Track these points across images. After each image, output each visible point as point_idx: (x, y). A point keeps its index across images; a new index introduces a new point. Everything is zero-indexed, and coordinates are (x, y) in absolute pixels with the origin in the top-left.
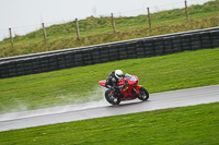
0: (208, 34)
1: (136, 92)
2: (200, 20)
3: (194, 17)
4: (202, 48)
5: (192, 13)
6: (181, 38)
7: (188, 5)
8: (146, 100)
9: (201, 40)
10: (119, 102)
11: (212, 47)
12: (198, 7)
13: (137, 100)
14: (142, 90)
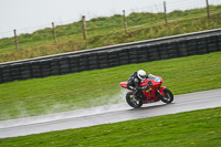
0: (37, 64)
1: (160, 94)
2: (29, 49)
3: (23, 46)
4: (32, 77)
5: (21, 43)
6: (11, 67)
7: (18, 34)
8: (170, 102)
9: (31, 69)
10: (141, 104)
11: (42, 77)
12: (27, 36)
13: (160, 103)
14: (166, 91)
